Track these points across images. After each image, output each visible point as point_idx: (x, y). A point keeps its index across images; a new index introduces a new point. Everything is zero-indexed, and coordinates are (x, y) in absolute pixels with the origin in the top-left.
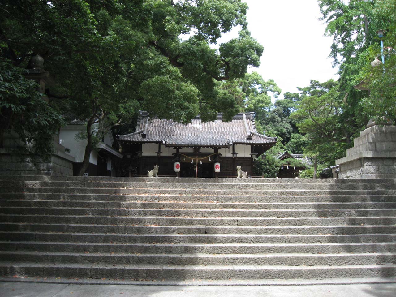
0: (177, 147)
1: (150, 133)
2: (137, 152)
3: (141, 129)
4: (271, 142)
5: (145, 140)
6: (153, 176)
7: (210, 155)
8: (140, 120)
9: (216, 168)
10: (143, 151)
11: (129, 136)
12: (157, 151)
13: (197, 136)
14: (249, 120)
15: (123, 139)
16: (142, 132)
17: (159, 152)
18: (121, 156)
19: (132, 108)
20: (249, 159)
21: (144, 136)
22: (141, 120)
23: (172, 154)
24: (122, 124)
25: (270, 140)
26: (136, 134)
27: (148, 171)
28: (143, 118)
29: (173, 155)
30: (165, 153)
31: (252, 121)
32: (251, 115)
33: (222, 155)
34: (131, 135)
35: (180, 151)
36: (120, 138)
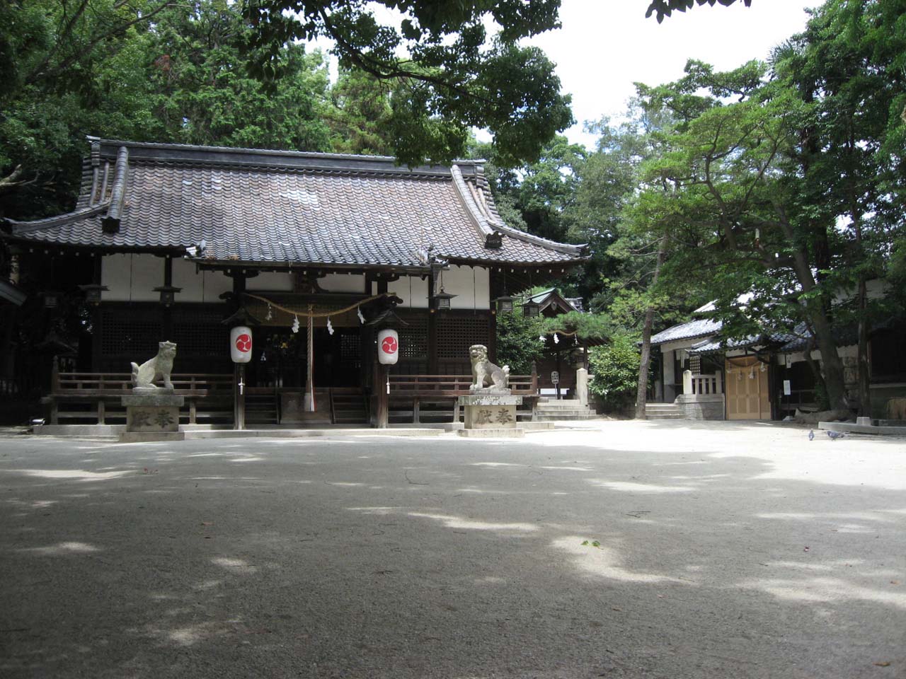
0: (240, 270)
1: (134, 214)
2: (83, 287)
3: (98, 200)
4: (566, 258)
5: (118, 241)
6: (153, 382)
7: (360, 300)
8: (92, 168)
9: (386, 349)
10: (104, 283)
11: (53, 225)
12: (161, 284)
13: (309, 231)
14: (470, 183)
15: (29, 236)
16: (104, 211)
17: (168, 289)
18: (17, 298)
19: (60, 126)
20: (482, 317)
21: (111, 226)
22: (96, 171)
23: (221, 297)
24: (23, 183)
25: (561, 251)
26: (78, 218)
27: (134, 364)
28: (103, 164)
29: (224, 301)
30: (193, 290)
31: (483, 189)
32: (479, 168)
33: (401, 301)
34: (63, 223)
35: (251, 283)
36: (16, 233)
